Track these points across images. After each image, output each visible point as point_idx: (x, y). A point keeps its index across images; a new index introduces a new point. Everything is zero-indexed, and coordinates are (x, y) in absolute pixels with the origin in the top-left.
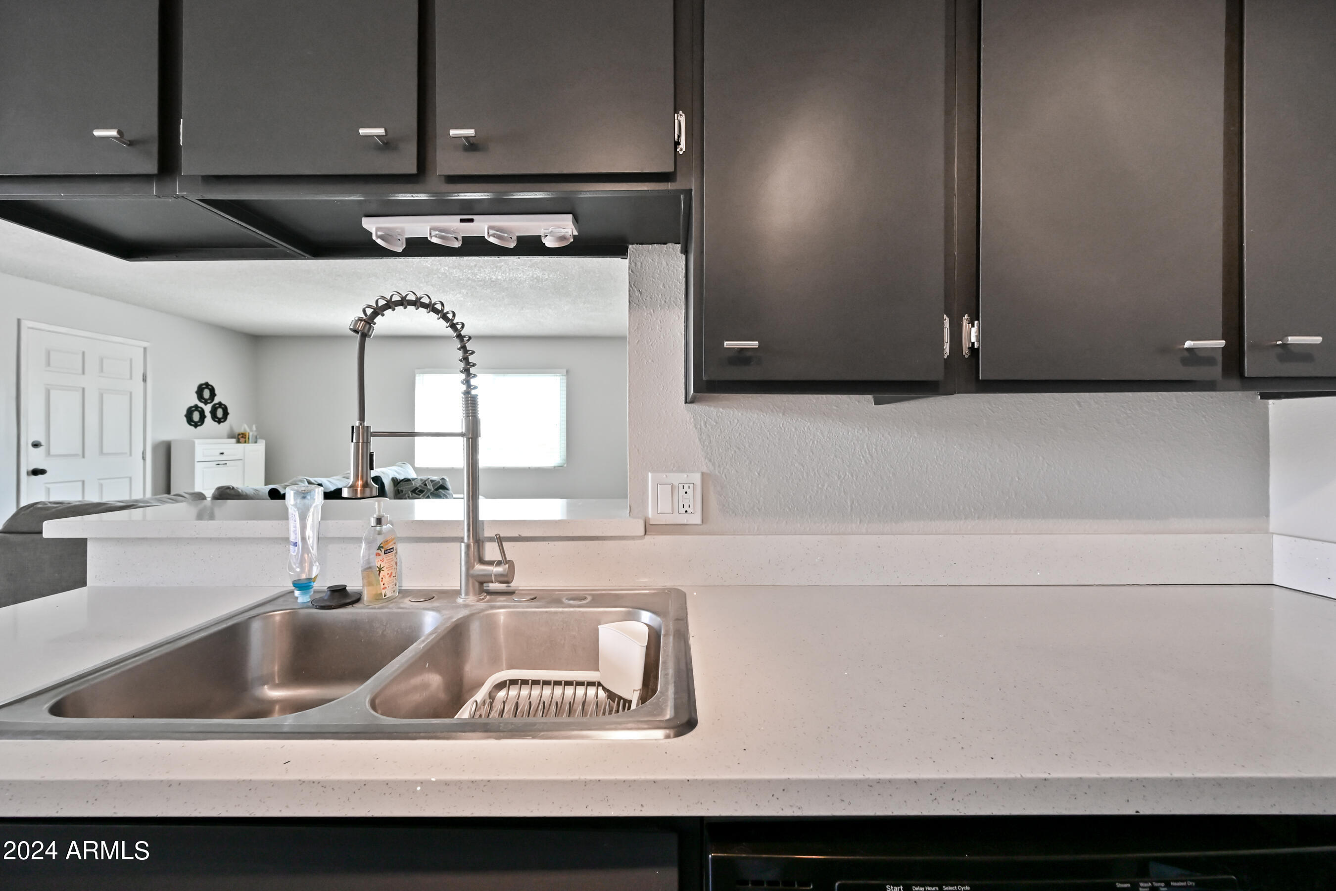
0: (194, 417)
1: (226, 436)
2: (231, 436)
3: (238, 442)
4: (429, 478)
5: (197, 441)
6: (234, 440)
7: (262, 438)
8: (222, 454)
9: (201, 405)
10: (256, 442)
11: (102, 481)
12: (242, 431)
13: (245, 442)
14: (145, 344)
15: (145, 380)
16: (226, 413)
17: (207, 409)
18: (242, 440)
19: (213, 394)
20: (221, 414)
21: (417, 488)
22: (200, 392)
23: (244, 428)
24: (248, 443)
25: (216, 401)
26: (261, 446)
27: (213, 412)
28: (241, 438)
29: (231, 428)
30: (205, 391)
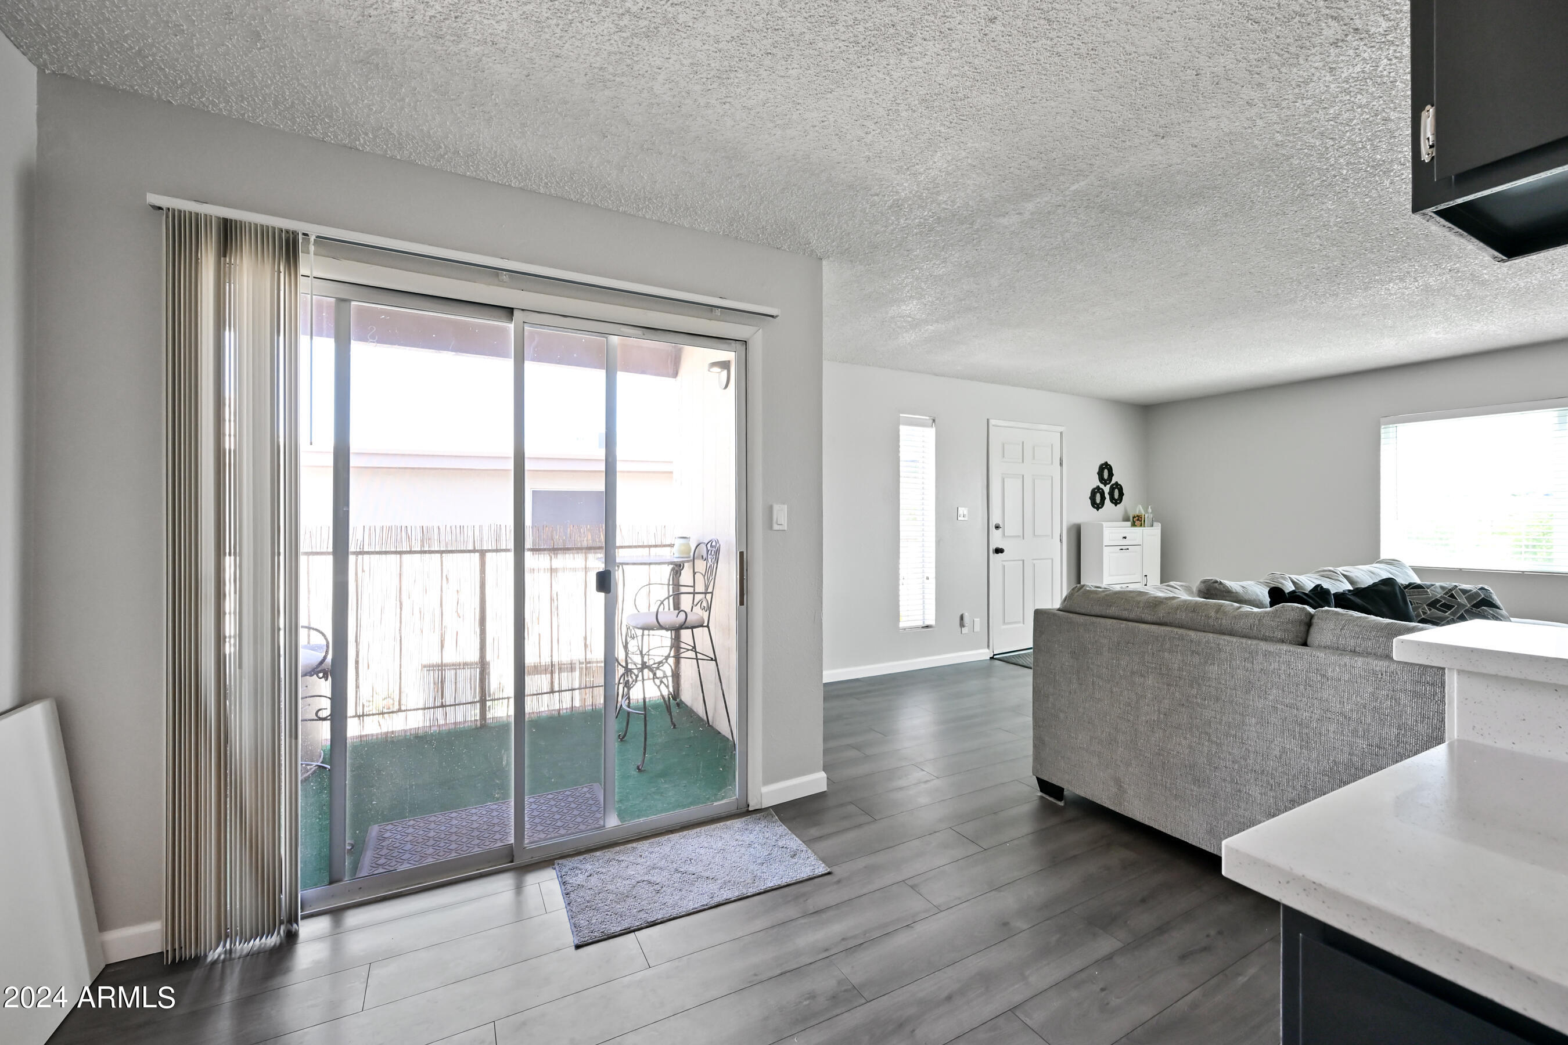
0: (1096, 500)
1: (1121, 519)
2: (1126, 519)
3: (1134, 525)
4: (1456, 586)
5: (1105, 524)
6: (1129, 524)
7: (1157, 521)
8: (1125, 538)
9: (1102, 486)
10: (1152, 526)
11: (1035, 562)
12: (1137, 513)
13: (1141, 526)
14: (1061, 429)
15: (1061, 464)
16: (1121, 494)
17: (1107, 489)
18: (1137, 523)
19: (1111, 475)
20: (1117, 495)
21: (1437, 601)
22: (1100, 474)
23: (1140, 510)
24: (1144, 526)
25: (1113, 482)
26: (1157, 530)
27: (1111, 494)
28: (1137, 521)
29: (1126, 512)
30: (1105, 471)
